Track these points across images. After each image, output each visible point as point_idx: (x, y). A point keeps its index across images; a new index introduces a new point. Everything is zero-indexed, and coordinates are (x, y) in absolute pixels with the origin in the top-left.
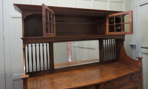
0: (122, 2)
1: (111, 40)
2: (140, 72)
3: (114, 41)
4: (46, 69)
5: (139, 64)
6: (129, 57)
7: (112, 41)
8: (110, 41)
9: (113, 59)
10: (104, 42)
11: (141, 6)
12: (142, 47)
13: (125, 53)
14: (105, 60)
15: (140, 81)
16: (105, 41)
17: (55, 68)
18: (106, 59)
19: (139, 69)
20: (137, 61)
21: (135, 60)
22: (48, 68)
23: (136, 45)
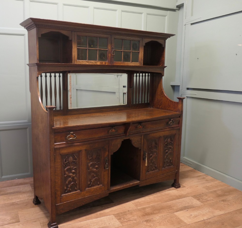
0: (165, 16)
1: (144, 74)
2: (180, 117)
3: (148, 76)
4: (58, 108)
5: (180, 106)
6: (168, 99)
7: (145, 76)
8: (142, 76)
9: (146, 102)
10: (135, 78)
11: (192, 24)
12: (188, 89)
13: (162, 93)
14: (134, 103)
15: (178, 128)
16: (136, 76)
17: (69, 108)
18: (136, 102)
19: (179, 112)
20: (178, 103)
21: (175, 102)
22: (60, 107)
23: (179, 86)
